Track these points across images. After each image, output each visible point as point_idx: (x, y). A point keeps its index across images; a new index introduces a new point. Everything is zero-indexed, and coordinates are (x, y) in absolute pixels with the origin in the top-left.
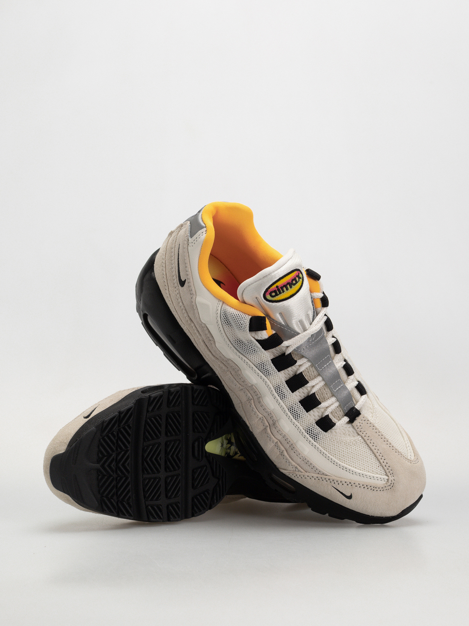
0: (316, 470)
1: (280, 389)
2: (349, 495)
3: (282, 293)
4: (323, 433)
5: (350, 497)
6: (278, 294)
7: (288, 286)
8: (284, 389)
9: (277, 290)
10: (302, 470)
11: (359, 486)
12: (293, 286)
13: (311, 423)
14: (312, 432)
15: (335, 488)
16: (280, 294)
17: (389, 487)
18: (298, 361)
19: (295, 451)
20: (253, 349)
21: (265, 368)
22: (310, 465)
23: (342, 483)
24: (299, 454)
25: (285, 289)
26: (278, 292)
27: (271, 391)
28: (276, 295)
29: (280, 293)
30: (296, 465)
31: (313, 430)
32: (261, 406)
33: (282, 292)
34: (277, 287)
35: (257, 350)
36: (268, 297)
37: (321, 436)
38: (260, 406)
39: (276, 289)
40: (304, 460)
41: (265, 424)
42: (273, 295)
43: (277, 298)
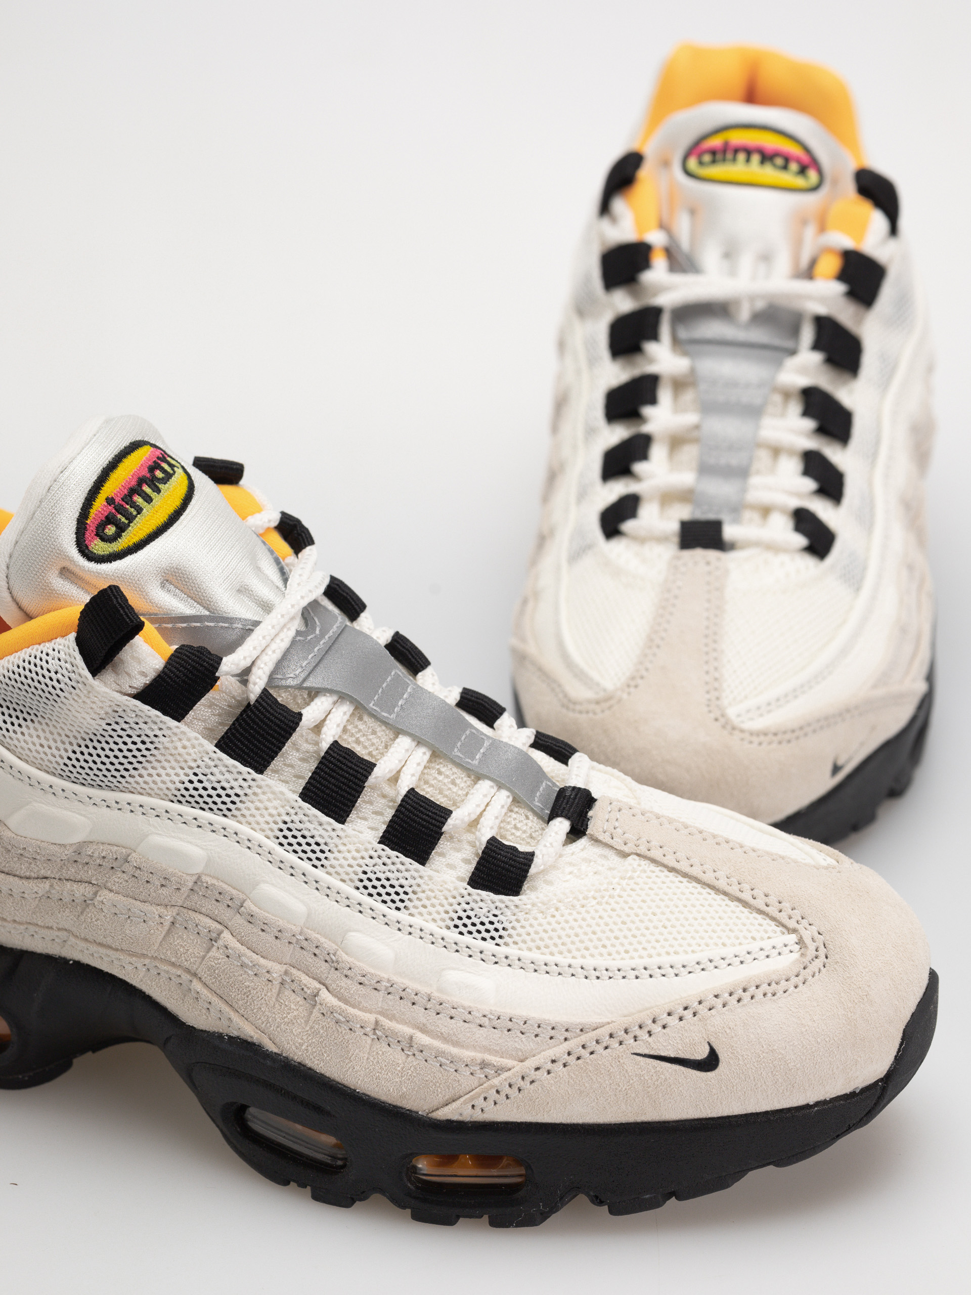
0: (552, 1033)
1: (295, 833)
2: (701, 1053)
3: (136, 516)
4: (509, 903)
5: (710, 1063)
6: (127, 522)
7: (147, 489)
8: (308, 825)
9: (114, 511)
10: (509, 1062)
11: (719, 1003)
12: (161, 486)
13: (455, 893)
14: (474, 920)
15: (645, 1056)
16: (130, 522)
17: (818, 963)
18: (304, 712)
19: (453, 1012)
20: (138, 740)
21: (209, 786)
22: (524, 1028)
23: (660, 1023)
24: (470, 1013)
25: (139, 500)
26: (119, 516)
27: (270, 853)
28: (121, 529)
29: (131, 519)
30: (479, 1056)
31: (471, 914)
32: (263, 930)
33: (135, 513)
34: (110, 501)
35: (151, 734)
36: (99, 547)
37: (506, 918)
38: (261, 933)
39: (111, 509)
40: (496, 1023)
41: (308, 988)
42: (111, 533)
43: (128, 539)
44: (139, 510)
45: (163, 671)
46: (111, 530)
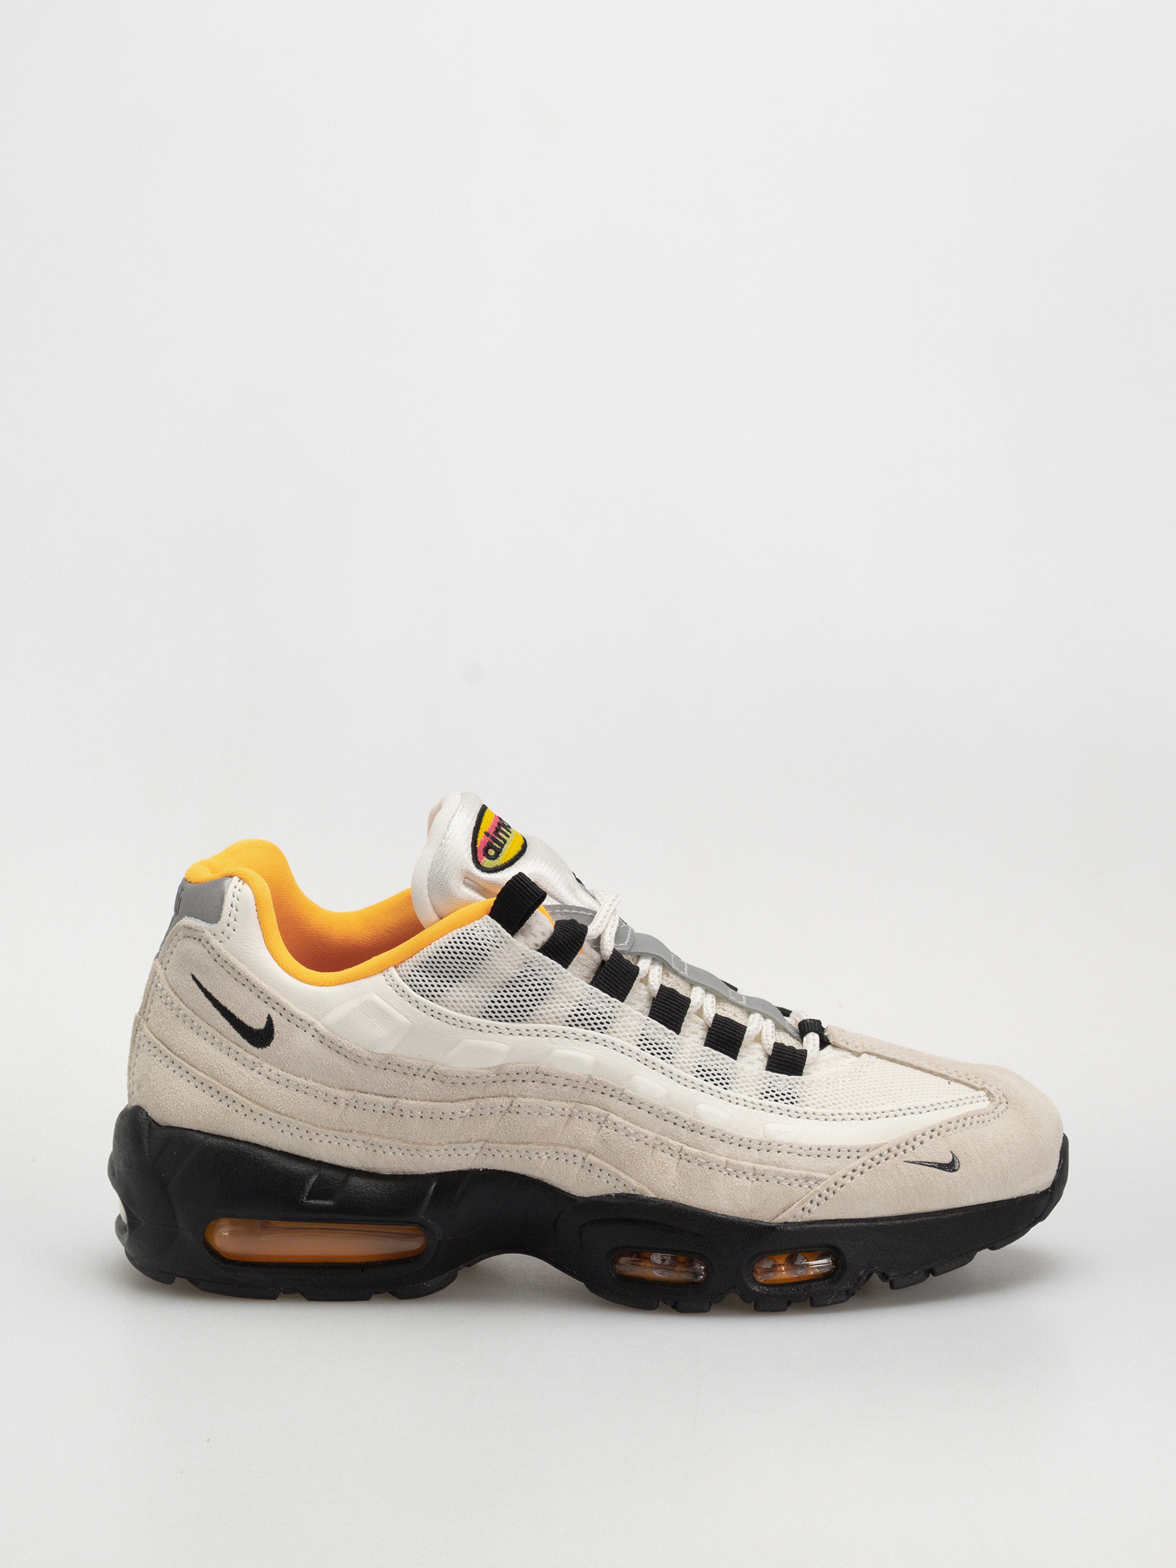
0: (849, 1154)
1: (651, 1041)
2: (948, 1159)
3: (504, 845)
4: (797, 1081)
5: (954, 1166)
6: (500, 847)
8: (658, 1036)
9: (491, 840)
10: (825, 1176)
11: (952, 1127)
13: (760, 1077)
14: (777, 1092)
16: (502, 847)
17: (1004, 1105)
18: (639, 966)
19: (779, 1148)
20: (541, 982)
21: (591, 1012)
22: (829, 1153)
23: (918, 1141)
24: (791, 1147)
25: (503, 835)
26: (494, 844)
27: (637, 1054)
28: (498, 852)
29: (502, 846)
30: (804, 1173)
31: (774, 1089)
32: (639, 1108)
33: (503, 843)
34: (487, 834)
35: (550, 977)
36: (486, 863)
37: (797, 1089)
38: (639, 1110)
39: (489, 839)
40: (809, 1152)
42: (492, 854)
43: (504, 857)
44: (505, 842)
45: (554, 934)
46: (492, 852)
